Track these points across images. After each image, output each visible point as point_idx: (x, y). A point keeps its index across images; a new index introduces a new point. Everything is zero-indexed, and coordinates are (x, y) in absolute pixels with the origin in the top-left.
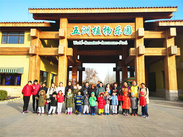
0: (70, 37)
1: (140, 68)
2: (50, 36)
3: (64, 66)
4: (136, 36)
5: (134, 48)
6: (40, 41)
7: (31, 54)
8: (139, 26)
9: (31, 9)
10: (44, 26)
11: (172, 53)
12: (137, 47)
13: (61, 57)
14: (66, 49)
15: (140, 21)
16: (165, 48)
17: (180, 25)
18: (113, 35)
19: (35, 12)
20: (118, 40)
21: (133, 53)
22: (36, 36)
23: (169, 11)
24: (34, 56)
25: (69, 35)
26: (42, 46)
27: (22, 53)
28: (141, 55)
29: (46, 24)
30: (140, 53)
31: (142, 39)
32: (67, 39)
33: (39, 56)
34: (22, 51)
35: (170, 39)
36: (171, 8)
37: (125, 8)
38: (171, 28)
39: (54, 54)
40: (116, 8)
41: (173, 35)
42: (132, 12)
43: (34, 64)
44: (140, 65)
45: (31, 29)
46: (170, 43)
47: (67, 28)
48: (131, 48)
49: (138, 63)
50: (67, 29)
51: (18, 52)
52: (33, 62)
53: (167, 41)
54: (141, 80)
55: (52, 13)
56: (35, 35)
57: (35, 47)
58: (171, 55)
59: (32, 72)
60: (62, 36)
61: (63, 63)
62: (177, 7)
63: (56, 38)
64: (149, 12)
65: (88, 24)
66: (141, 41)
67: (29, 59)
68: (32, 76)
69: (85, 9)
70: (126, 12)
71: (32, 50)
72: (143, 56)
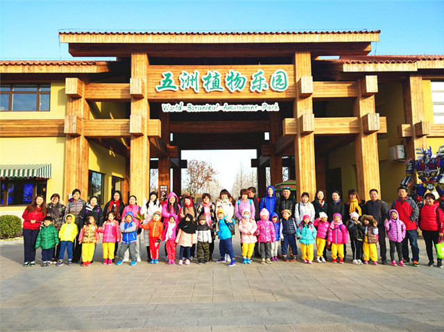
0: (154, 95)
1: (306, 161)
2: (110, 94)
3: (143, 160)
4: (296, 92)
5: (293, 119)
6: (87, 105)
7: (69, 134)
8: (302, 71)
9: (65, 33)
10: (95, 72)
11: (370, 129)
12: (298, 117)
13: (135, 140)
14: (146, 121)
15: (304, 61)
16: (356, 118)
17: (386, 70)
18: (248, 91)
19: (74, 40)
20: (259, 102)
21: (291, 129)
22: (79, 94)
23: (363, 41)
24: (76, 139)
25: (152, 92)
26: (91, 117)
27: (47, 131)
28: (308, 133)
29: (99, 68)
30: (304, 130)
31: (310, 100)
32: (149, 100)
33: (85, 137)
34: (46, 128)
35: (366, 100)
36: (367, 35)
37: (273, 34)
38: (367, 77)
39: (119, 134)
40: (254, 33)
41: (371, 91)
42: (286, 41)
43: (75, 155)
44: (306, 153)
45: (67, 79)
46: (367, 107)
47: (148, 75)
48: (286, 119)
49: (302, 150)
50: (148, 77)
51: (38, 129)
52: (72, 151)
53: (361, 102)
54: (307, 186)
55: (113, 42)
56: (76, 93)
57: (77, 118)
58: (368, 133)
59: (72, 173)
60: (137, 93)
61: (140, 154)
62: (379, 32)
63: (124, 97)
64: (323, 41)
65: (193, 66)
66: (306, 103)
67: (63, 144)
68: (71, 184)
69: (187, 34)
70: (275, 42)
71: (70, 126)
72: (312, 136)
